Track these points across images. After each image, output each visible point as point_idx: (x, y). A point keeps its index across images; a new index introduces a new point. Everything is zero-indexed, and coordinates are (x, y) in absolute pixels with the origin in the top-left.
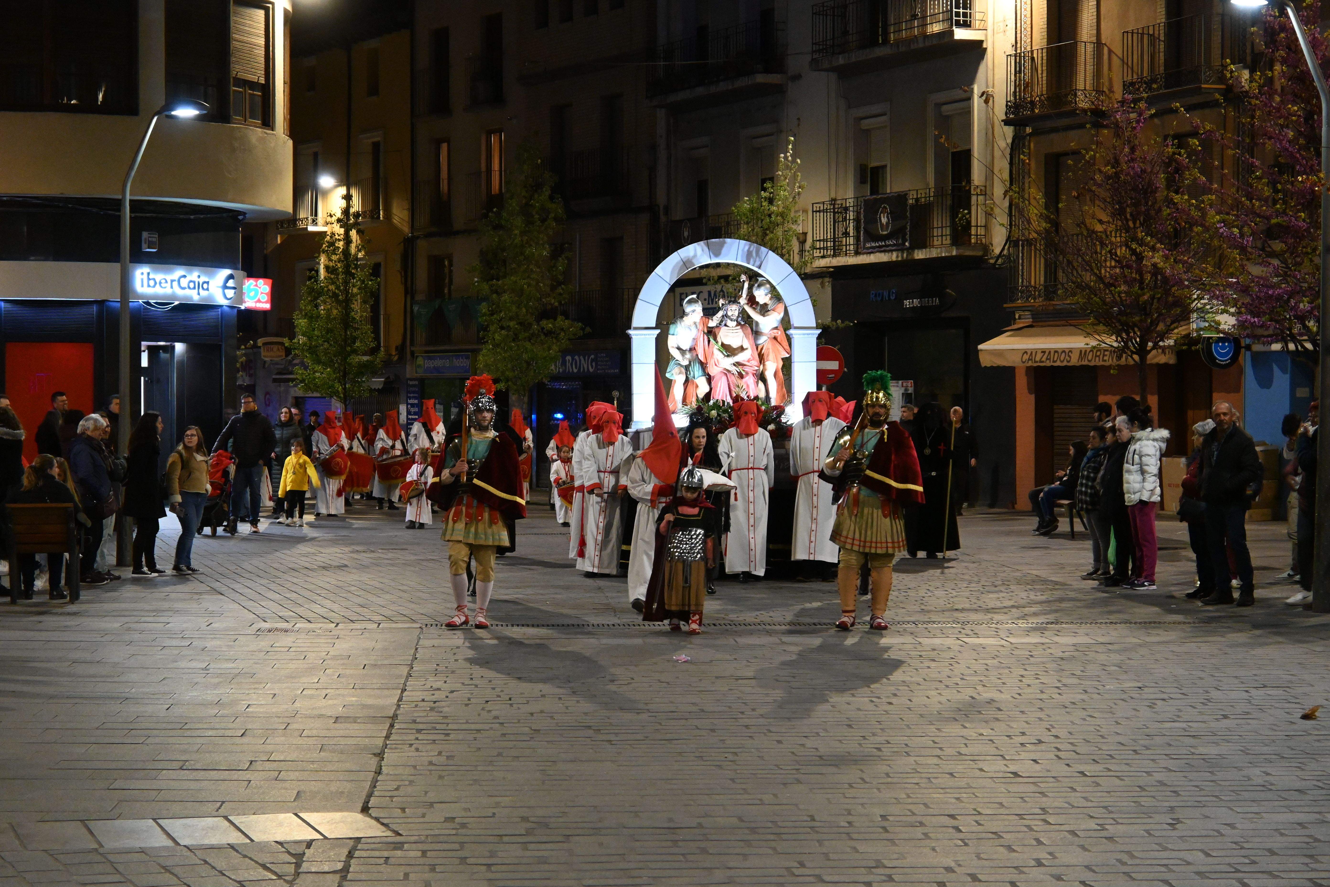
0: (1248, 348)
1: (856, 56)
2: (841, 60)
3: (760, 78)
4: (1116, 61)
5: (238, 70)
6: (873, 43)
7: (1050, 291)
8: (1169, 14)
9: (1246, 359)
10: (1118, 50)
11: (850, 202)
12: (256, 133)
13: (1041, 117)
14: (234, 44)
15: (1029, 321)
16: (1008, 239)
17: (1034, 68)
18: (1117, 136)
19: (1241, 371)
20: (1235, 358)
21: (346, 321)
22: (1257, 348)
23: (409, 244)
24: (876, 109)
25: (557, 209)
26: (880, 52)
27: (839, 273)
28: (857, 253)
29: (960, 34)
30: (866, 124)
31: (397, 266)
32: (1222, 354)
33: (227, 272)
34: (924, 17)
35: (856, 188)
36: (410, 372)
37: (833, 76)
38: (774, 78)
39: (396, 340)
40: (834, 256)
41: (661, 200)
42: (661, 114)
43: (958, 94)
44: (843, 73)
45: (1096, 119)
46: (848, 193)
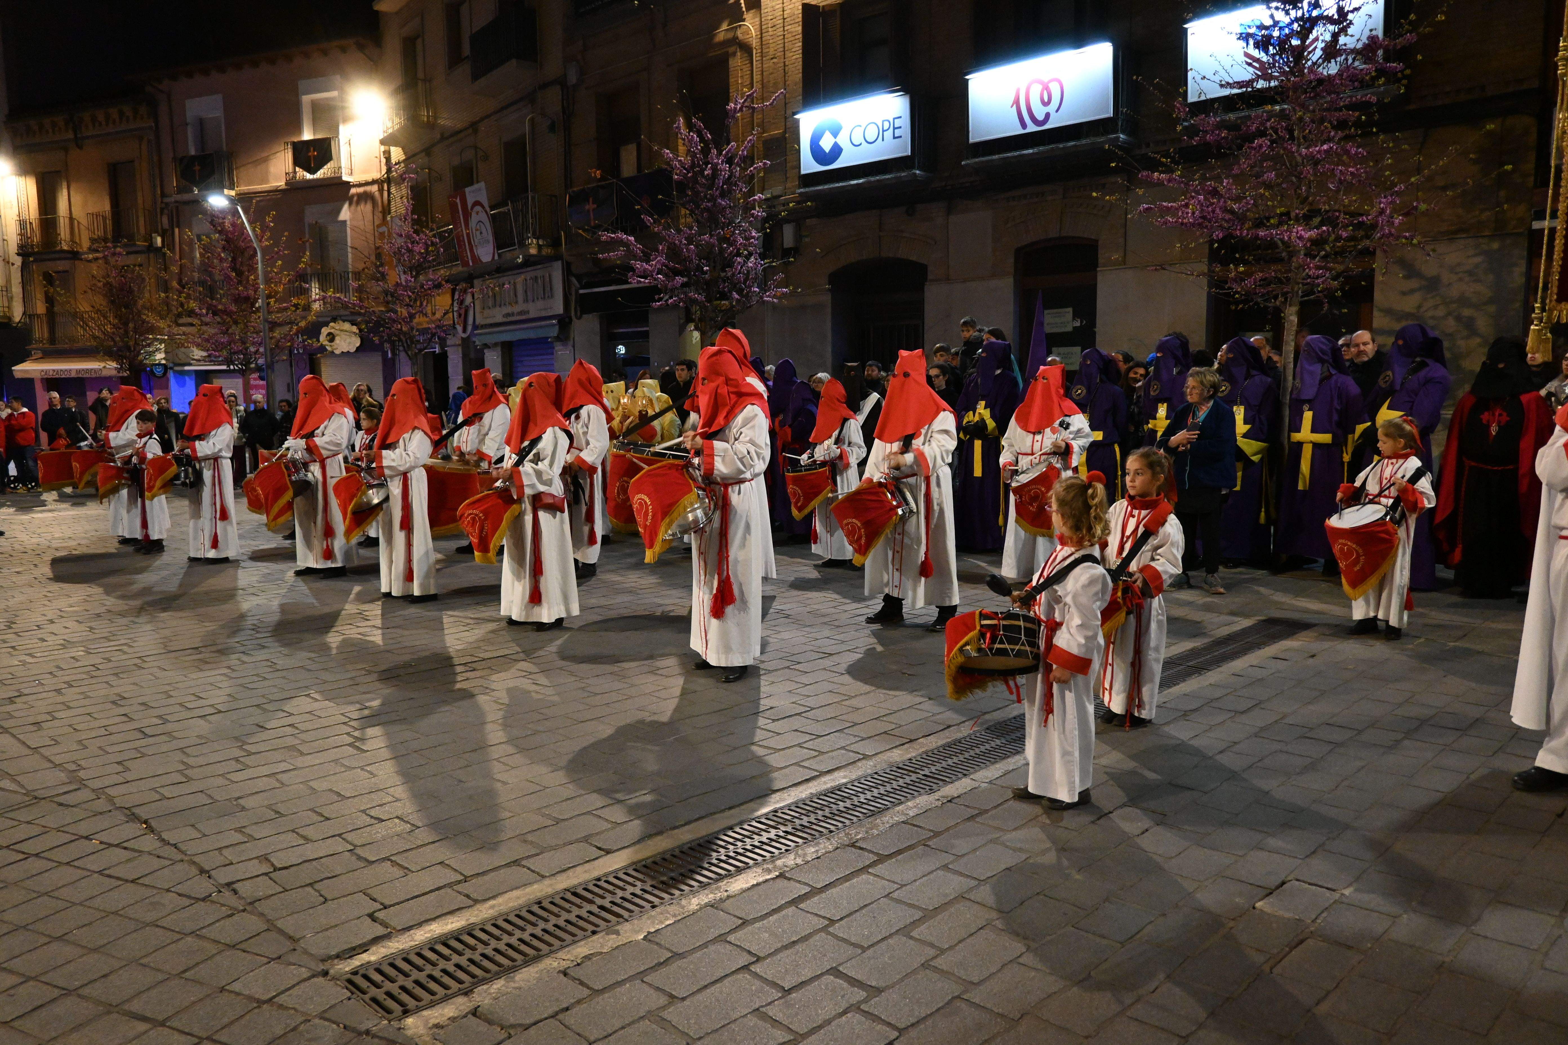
0: (171, 368)
4: (83, 228)
7: (52, 340)
8: (112, 206)
9: (171, 374)
10: (84, 222)
13: (39, 253)
15: (40, 355)
16: (24, 314)
17: (32, 228)
18: (107, 263)
19: (168, 380)
20: (165, 374)
22: (177, 368)
32: (159, 371)
45: (74, 255)
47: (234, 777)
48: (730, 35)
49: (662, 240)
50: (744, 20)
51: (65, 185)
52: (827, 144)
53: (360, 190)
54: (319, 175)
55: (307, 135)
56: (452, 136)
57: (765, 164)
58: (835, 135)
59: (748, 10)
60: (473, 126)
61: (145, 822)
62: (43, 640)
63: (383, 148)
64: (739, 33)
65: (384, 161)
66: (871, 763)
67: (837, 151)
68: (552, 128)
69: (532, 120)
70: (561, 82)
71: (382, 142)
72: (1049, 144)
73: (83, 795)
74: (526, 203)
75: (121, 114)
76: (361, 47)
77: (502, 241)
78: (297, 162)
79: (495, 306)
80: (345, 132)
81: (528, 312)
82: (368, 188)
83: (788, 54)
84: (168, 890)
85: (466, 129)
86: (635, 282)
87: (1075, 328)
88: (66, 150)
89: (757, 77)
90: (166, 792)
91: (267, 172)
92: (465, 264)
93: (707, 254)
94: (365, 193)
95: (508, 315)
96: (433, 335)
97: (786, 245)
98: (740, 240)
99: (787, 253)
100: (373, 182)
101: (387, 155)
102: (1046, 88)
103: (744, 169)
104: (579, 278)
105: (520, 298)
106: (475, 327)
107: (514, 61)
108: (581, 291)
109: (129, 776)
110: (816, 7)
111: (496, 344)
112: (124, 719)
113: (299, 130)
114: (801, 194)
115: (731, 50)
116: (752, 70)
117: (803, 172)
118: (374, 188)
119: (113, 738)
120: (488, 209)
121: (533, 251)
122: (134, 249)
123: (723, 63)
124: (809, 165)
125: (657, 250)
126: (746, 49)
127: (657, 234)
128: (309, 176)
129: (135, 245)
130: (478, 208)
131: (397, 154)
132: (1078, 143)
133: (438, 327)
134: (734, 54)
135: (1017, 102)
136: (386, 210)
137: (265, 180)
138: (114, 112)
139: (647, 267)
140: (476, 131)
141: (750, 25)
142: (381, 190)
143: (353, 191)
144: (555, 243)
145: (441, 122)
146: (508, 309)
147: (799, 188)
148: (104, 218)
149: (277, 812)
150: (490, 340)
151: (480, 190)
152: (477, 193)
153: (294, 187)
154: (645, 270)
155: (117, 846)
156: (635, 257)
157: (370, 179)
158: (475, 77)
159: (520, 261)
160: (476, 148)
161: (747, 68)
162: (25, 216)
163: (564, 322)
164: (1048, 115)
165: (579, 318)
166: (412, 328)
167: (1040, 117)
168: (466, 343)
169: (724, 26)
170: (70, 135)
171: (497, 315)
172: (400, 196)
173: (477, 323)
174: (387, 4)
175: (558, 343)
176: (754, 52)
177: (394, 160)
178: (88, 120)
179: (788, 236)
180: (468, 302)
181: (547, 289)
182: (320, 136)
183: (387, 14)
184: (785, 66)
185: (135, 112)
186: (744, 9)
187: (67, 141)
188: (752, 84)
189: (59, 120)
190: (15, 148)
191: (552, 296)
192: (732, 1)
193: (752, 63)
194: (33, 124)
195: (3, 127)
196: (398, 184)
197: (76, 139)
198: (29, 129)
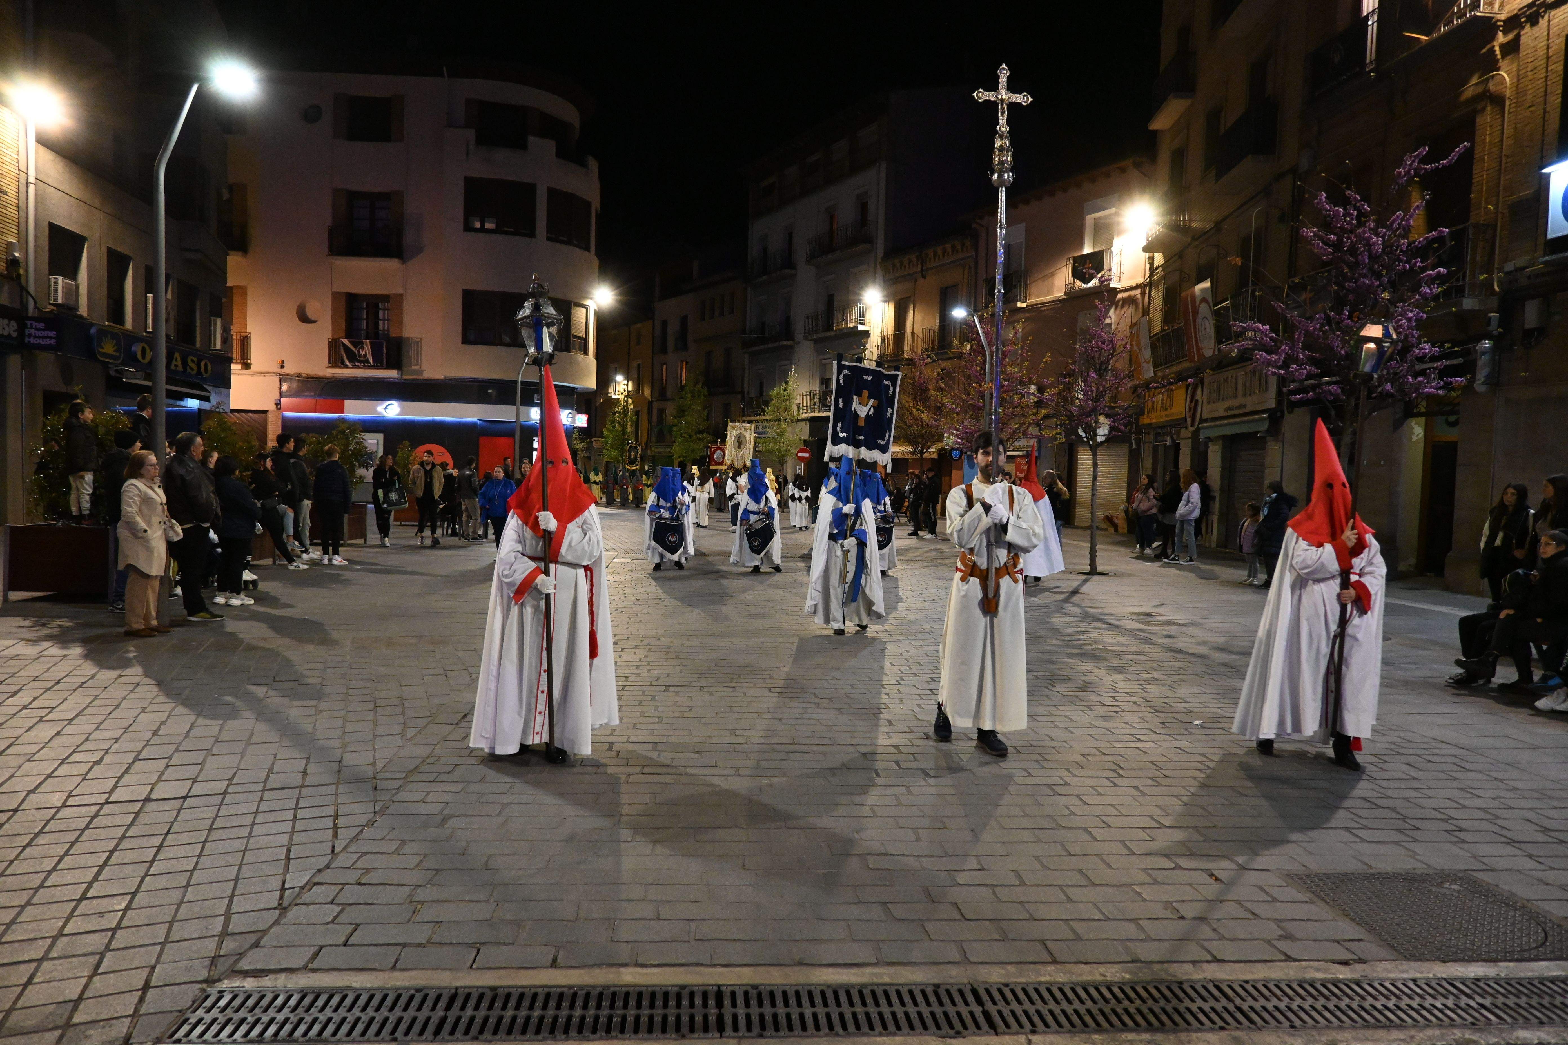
1: (822, 335)
2: (815, 336)
3: (784, 343)
4: (920, 340)
5: (574, 332)
6: (828, 330)
8: (940, 322)
9: (965, 457)
10: (921, 335)
11: (817, 392)
12: (581, 357)
13: (890, 361)
14: (573, 322)
17: (888, 342)
19: (962, 463)
20: (960, 457)
21: (624, 432)
23: (650, 403)
24: (828, 356)
25: (705, 391)
26: (830, 334)
27: (812, 420)
28: (819, 412)
29: (861, 328)
30: (824, 362)
31: (645, 411)
32: (955, 455)
33: (569, 411)
34: (846, 321)
35: (819, 387)
36: (649, 453)
37: (812, 343)
38: (789, 343)
39: (644, 441)
40: (810, 413)
41: (746, 389)
42: (747, 356)
43: (859, 350)
44: (816, 341)
45: (910, 362)
46: (816, 389)
48: (1480, 89)
50: (1498, 69)
51: (912, 307)
53: (1126, 295)
54: (1090, 285)
55: (1087, 250)
56: (1200, 237)
59: (1503, 57)
60: (1218, 225)
63: (1147, 255)
64: (1492, 86)
65: (1148, 266)
68: (1282, 219)
69: (1265, 214)
70: (1294, 171)
71: (1146, 249)
74: (1247, 297)
75: (953, 247)
76: (1137, 165)
77: (1221, 335)
78: (1075, 275)
79: (1218, 400)
80: (1118, 244)
81: (1245, 406)
82: (1132, 293)
85: (1212, 229)
88: (916, 281)
89: (1508, 132)
91: (1053, 284)
92: (1192, 360)
94: (1130, 297)
95: (1229, 409)
97: (1527, 326)
99: (1529, 335)
100: (1137, 287)
101: (1151, 260)
105: (1240, 392)
107: (1250, 157)
111: (1218, 438)
113: (1081, 245)
114: (1546, 263)
115: (1481, 105)
116: (1503, 125)
117: (1550, 235)
118: (1138, 291)
120: (1212, 305)
122: (946, 356)
123: (1469, 121)
124: (1559, 226)
126: (1498, 101)
128: (1084, 286)
129: (950, 352)
130: (1205, 305)
131: (1159, 259)
134: (1483, 110)
136: (1146, 312)
137: (1050, 292)
138: (948, 246)
139: (1271, 356)
140: (1219, 230)
141: (1505, 74)
142: (1143, 294)
143: (1120, 296)
145: (1194, 225)
146: (1227, 404)
147: (1546, 255)
148: (933, 332)
150: (1212, 433)
151: (1206, 287)
152: (1204, 290)
153: (1073, 297)
154: (1269, 360)
157: (1134, 284)
158: (1220, 176)
159: (1233, 355)
160: (1218, 246)
161: (1497, 123)
162: (885, 333)
163: (1275, 418)
165: (1290, 413)
168: (1195, 436)
169: (1474, 80)
170: (919, 269)
171: (1220, 409)
172: (1157, 298)
173: (1204, 417)
174: (1161, 122)
175: (1268, 438)
176: (1507, 103)
177: (1156, 265)
178: (931, 255)
179: (1531, 314)
180: (1198, 396)
181: (1263, 382)
182: (1097, 249)
183: (1162, 132)
184: (1545, 113)
185: (963, 245)
186: (1499, 57)
187: (917, 273)
188: (1502, 141)
189: (913, 257)
190: (884, 281)
191: (1266, 390)
192: (1484, 50)
193: (1503, 117)
194: (897, 262)
195: (878, 266)
196: (1157, 287)
197: (922, 270)
198: (894, 266)
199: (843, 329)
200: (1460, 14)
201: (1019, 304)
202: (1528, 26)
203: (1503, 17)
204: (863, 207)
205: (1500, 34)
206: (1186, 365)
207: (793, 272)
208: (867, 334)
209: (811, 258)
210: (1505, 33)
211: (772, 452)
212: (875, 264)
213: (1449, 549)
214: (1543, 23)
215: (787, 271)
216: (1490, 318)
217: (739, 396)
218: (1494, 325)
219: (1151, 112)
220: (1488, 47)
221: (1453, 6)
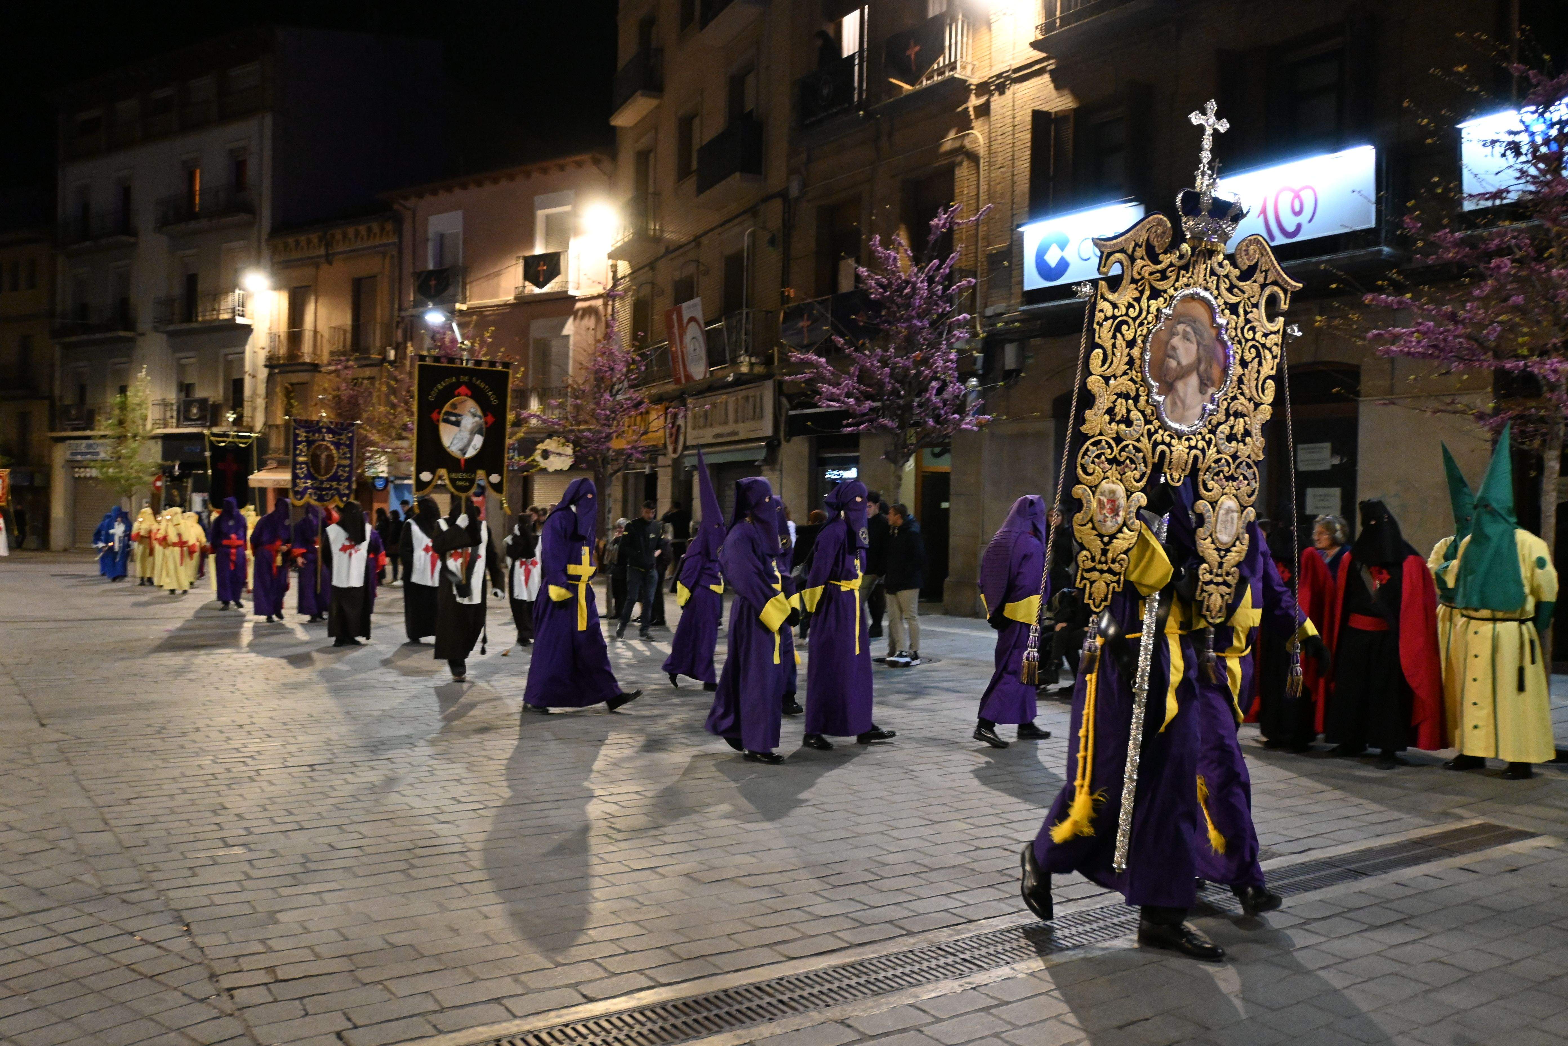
0: (392, 482)
1: (180, 326)
2: (170, 328)
3: (122, 333)
4: (325, 341)
6: (189, 321)
7: (287, 450)
8: (353, 320)
9: (391, 487)
10: (326, 335)
11: (174, 401)
13: (283, 365)
15: (275, 465)
16: (265, 424)
17: (280, 341)
18: (338, 376)
19: (388, 493)
20: (386, 487)
22: (398, 482)
24: (191, 354)
26: (194, 325)
27: (166, 438)
28: (177, 427)
29: (239, 320)
30: (183, 361)
32: (379, 484)
34: (219, 310)
35: (178, 394)
37: (165, 336)
38: (128, 334)
40: (165, 428)
42: (58, 348)
43: (238, 350)
44: (171, 334)
45: (314, 367)
46: (172, 396)
47: (285, 892)
48: (957, 144)
49: (853, 361)
50: (972, 129)
51: (313, 299)
52: (1052, 259)
54: (547, 289)
55: (539, 249)
56: (676, 250)
57: (969, 282)
58: (1062, 247)
59: (977, 117)
60: (697, 240)
61: (187, 925)
62: (182, 747)
63: (611, 262)
64: (967, 142)
65: (611, 275)
66: (912, 940)
67: (1063, 266)
68: (772, 242)
69: (753, 235)
70: (783, 195)
71: (611, 256)
72: (1301, 258)
73: (147, 895)
74: (741, 320)
75: (369, 230)
76: (596, 162)
77: (714, 357)
78: (527, 277)
79: (705, 426)
80: (574, 246)
81: (737, 433)
83: (1018, 163)
84: (175, 989)
85: (689, 243)
86: (826, 406)
87: (1334, 466)
88: (318, 266)
89: (983, 187)
90: (217, 899)
91: (498, 286)
92: (678, 381)
93: (900, 377)
95: (718, 436)
96: (630, 456)
97: (1007, 368)
98: (940, 363)
99: (1008, 375)
100: (599, 296)
101: (614, 269)
102: (1297, 196)
103: (946, 288)
104: (790, 398)
105: (731, 418)
106: (686, 448)
107: (737, 175)
108: (792, 413)
109: (193, 881)
110: (1047, 114)
112: (216, 827)
113: (532, 244)
114: (1023, 311)
115: (958, 159)
116: (978, 180)
117: (1027, 287)
118: (599, 303)
119: (199, 845)
120: (703, 325)
121: (744, 369)
122: (368, 362)
123: (948, 174)
124: (1033, 280)
125: (848, 373)
126: (974, 158)
127: (850, 355)
128: (537, 291)
129: (369, 358)
130: (693, 324)
131: (624, 268)
132: (1334, 256)
133: (633, 448)
134: (960, 164)
135: (1264, 212)
137: (495, 295)
138: (363, 229)
139: (834, 390)
140: (699, 245)
141: (978, 134)
142: (605, 305)
143: (579, 305)
144: (768, 361)
145: (667, 236)
146: (718, 430)
147: (1022, 304)
148: (345, 331)
149: (305, 928)
151: (695, 305)
152: (693, 308)
153: (523, 302)
154: (832, 393)
155: (153, 944)
156: (824, 380)
157: (596, 294)
158: (701, 190)
159: (730, 379)
160: (698, 261)
161: (973, 177)
162: (274, 330)
163: (773, 445)
164: (1299, 227)
165: (788, 441)
166: (609, 449)
167: (1291, 228)
168: (676, 464)
169: (952, 135)
170: (322, 251)
171: (708, 435)
172: (624, 312)
173: (688, 444)
174: (624, 119)
175: (764, 468)
176: (982, 161)
177: (620, 275)
178: (339, 237)
179: (1010, 356)
180: (680, 422)
181: (758, 410)
182: (551, 250)
183: (621, 128)
184: (1013, 175)
185: (382, 229)
186: (973, 117)
187: (319, 257)
188: (978, 194)
189: (314, 238)
190: (273, 264)
191: (761, 417)
192: (960, 109)
193: (978, 172)
194: (291, 241)
195: (263, 244)
196: (622, 298)
197: (327, 255)
198: (286, 245)
199: (214, 320)
200: (941, 73)
201: (458, 306)
202: (997, 94)
203: (975, 80)
204: (239, 167)
205: (973, 97)
206: (671, 387)
207: (133, 240)
208: (247, 330)
209: (163, 223)
210: (978, 96)
211: (114, 480)
212: (259, 242)
213: (946, 575)
214: (1009, 93)
215: (125, 238)
216: (976, 358)
217: (47, 403)
218: (979, 365)
219: (612, 107)
220: (963, 106)
221: (933, 63)
